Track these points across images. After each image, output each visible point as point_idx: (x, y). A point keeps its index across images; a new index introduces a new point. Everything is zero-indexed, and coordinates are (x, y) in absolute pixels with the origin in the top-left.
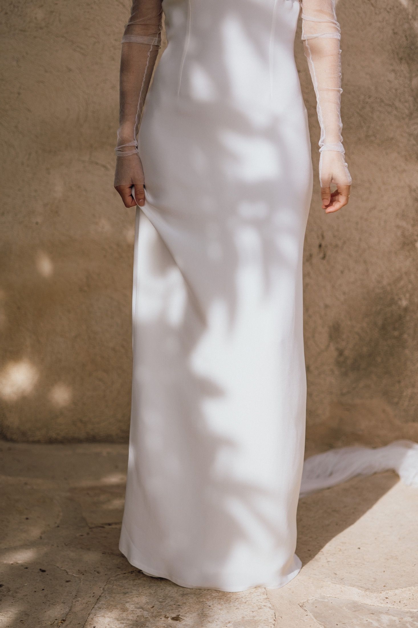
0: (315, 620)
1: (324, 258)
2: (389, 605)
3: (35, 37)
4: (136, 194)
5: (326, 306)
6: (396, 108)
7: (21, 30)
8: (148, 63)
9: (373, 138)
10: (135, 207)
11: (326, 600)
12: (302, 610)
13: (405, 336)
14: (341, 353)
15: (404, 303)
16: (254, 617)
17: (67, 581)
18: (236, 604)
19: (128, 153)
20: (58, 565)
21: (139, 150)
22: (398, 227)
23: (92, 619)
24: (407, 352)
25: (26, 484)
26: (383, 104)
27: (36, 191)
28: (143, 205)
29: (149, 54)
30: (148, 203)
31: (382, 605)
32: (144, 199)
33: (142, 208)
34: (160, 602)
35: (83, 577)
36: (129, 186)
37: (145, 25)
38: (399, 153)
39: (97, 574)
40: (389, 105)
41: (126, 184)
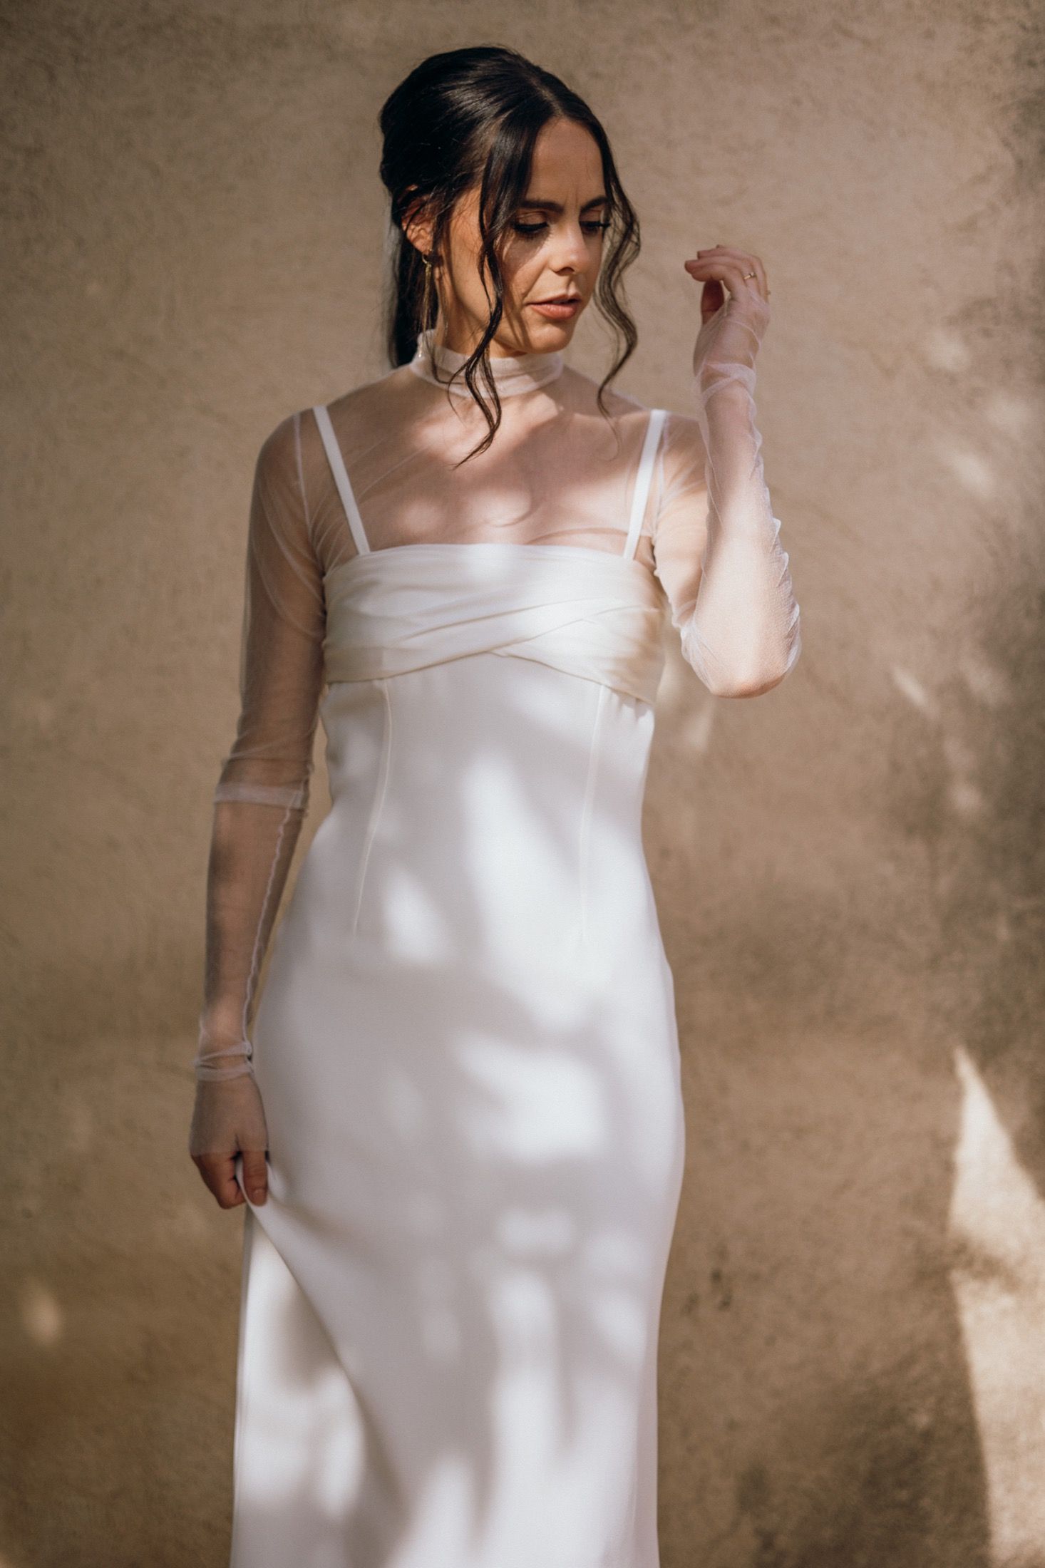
1: (725, 1304)
4: (246, 1177)
5: (732, 1426)
8: (278, 851)
9: (843, 1017)
10: (242, 1207)
13: (926, 1502)
14: (767, 1541)
15: (923, 1420)
19: (230, 1073)
21: (254, 1065)
24: (930, 1541)
28: (261, 1201)
29: (281, 830)
30: (275, 1199)
32: (266, 1188)
33: (259, 1211)
36: (230, 1155)
37: (273, 760)
38: (905, 1053)
41: (221, 1151)
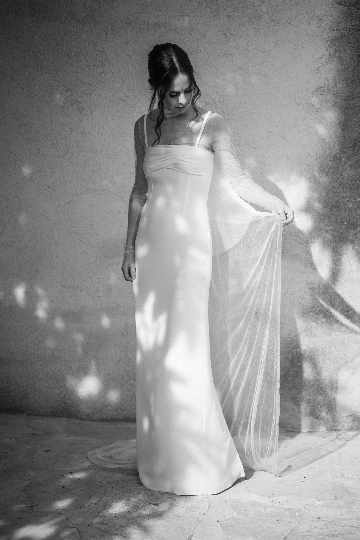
0: (231, 508)
2: (273, 504)
3: (101, 195)
6: (299, 238)
7: (94, 191)
9: (286, 254)
11: (239, 500)
12: (225, 504)
16: (197, 505)
17: (100, 487)
18: (189, 499)
20: (96, 479)
22: (300, 303)
23: (111, 503)
25: (86, 440)
26: (292, 235)
27: (99, 278)
28: (134, 279)
31: (269, 504)
34: (148, 497)
35: (109, 485)
36: (127, 268)
38: (301, 262)
39: (117, 484)
40: (295, 236)
